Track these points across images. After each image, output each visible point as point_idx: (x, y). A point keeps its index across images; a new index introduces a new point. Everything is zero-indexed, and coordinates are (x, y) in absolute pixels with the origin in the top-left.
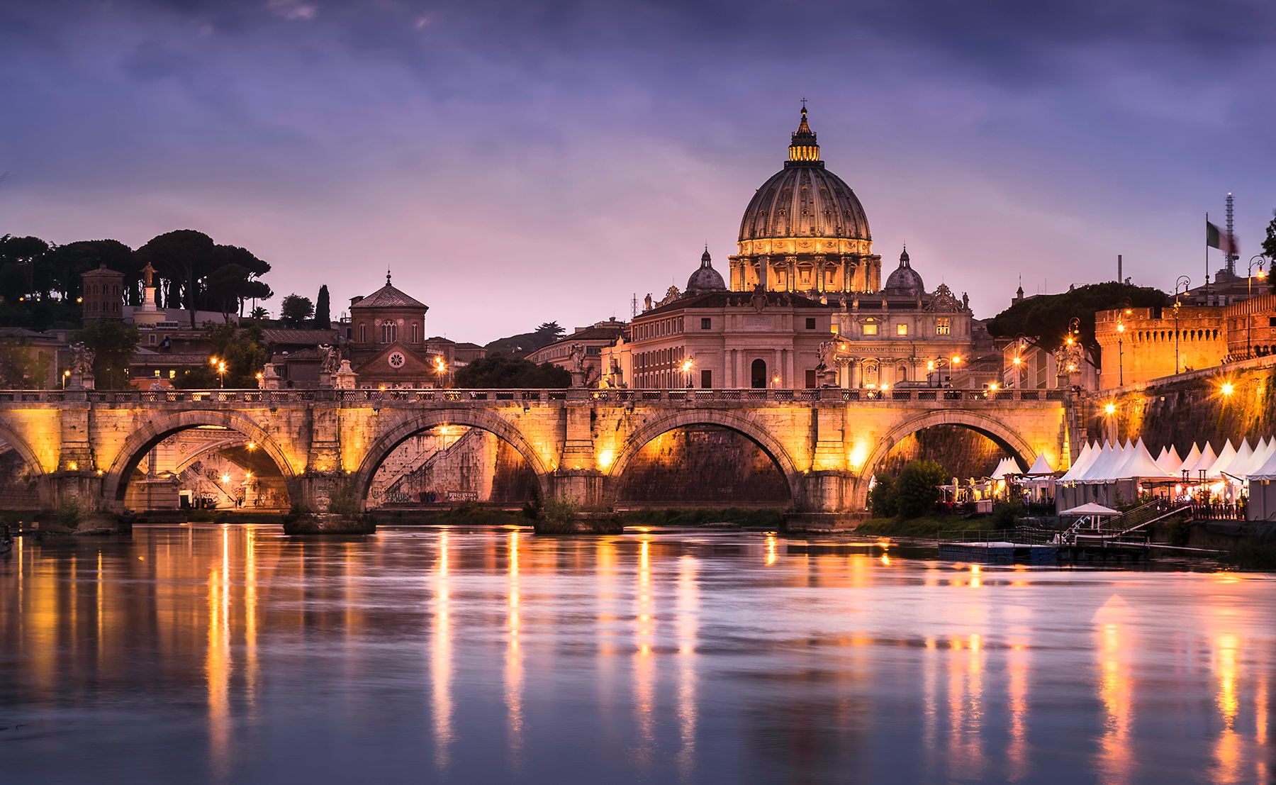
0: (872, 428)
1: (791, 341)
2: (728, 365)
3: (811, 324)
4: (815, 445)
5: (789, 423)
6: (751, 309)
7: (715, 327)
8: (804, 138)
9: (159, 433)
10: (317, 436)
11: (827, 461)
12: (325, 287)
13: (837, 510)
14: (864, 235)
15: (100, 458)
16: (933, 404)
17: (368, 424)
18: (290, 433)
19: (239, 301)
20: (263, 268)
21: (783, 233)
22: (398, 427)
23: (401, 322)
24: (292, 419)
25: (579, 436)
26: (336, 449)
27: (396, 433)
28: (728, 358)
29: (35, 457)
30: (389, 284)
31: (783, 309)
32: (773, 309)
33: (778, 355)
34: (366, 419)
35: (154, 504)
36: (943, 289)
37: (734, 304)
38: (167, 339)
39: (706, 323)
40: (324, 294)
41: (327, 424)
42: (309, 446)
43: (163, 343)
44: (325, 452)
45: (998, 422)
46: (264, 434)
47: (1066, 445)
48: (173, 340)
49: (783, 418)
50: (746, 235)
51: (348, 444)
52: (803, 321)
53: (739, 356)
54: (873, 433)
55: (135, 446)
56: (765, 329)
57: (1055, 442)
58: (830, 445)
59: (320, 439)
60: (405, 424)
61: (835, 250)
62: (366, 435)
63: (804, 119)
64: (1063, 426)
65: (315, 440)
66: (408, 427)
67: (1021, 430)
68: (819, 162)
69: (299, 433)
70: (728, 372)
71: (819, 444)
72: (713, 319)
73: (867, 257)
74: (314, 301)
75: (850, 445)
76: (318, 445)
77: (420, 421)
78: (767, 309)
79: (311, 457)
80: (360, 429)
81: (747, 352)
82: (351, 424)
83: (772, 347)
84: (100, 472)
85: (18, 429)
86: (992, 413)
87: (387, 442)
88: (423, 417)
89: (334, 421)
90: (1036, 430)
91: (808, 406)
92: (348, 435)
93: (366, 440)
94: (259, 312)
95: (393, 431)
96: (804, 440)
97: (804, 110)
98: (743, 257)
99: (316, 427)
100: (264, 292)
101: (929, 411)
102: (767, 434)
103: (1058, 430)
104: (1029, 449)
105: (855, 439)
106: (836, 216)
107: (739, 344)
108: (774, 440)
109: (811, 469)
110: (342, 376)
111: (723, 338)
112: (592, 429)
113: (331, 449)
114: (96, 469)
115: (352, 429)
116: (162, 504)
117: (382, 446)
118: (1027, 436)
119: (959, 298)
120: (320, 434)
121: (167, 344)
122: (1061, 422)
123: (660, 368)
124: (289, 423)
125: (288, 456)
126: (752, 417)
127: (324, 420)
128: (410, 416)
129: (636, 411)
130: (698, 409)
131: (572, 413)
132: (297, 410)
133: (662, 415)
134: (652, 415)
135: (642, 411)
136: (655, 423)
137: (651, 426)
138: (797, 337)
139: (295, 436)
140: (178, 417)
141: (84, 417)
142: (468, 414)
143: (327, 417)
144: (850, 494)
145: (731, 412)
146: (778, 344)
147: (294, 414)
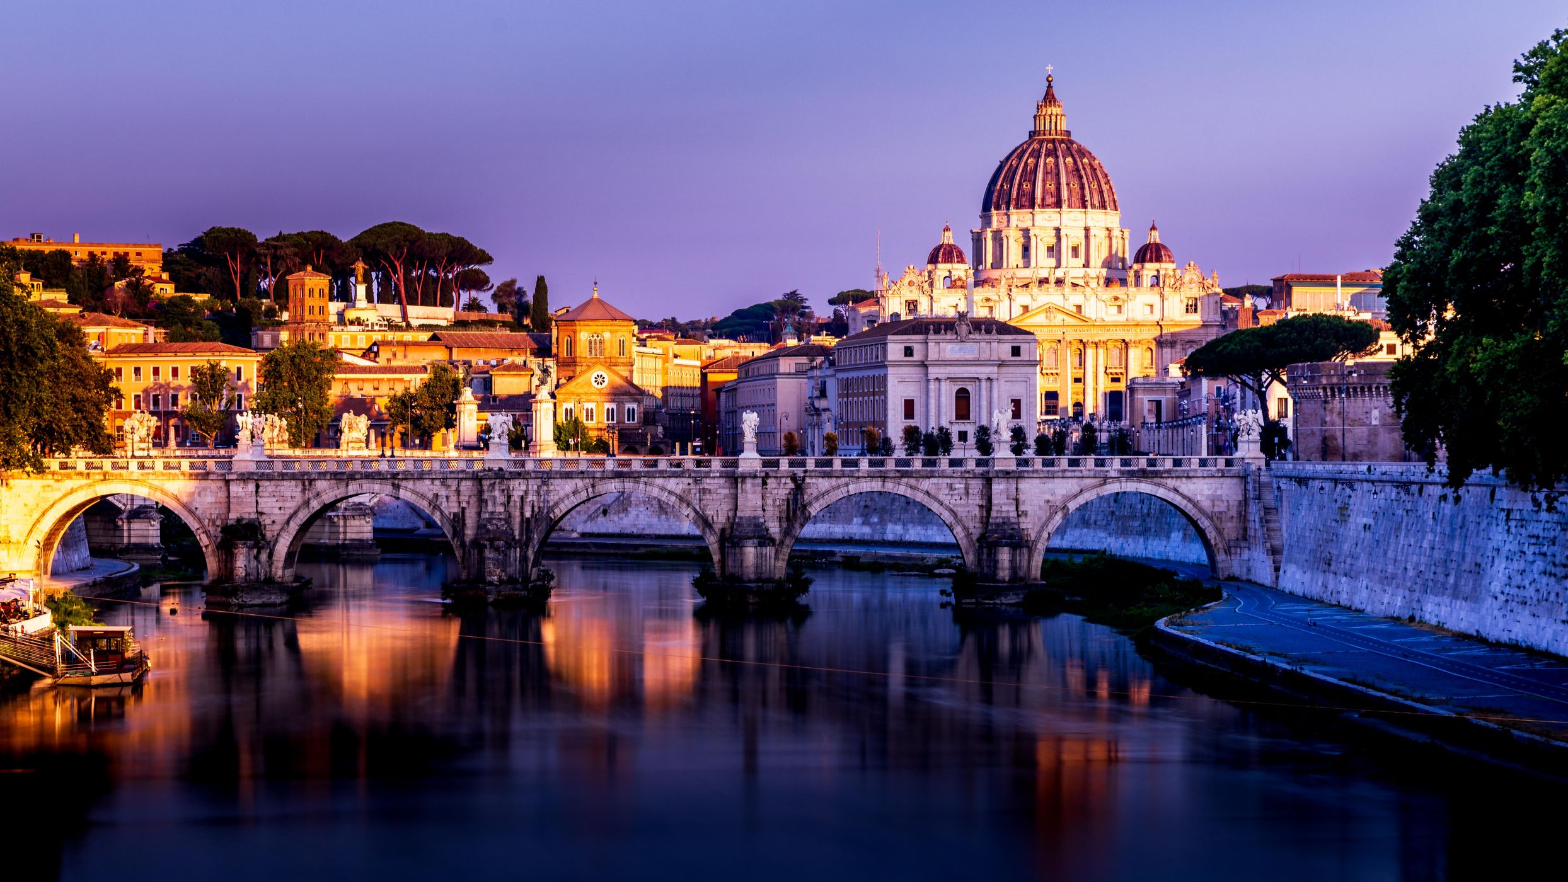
0: (1047, 497)
1: (996, 369)
2: (932, 394)
3: (1016, 351)
5: (962, 491)
6: (954, 336)
7: (917, 356)
9: (328, 502)
10: (487, 506)
12: (542, 278)
13: (1010, 580)
17: (538, 492)
18: (459, 501)
20: (483, 257)
21: (1027, 206)
22: (568, 496)
23: (607, 335)
24: (462, 488)
25: (750, 505)
26: (505, 518)
27: (566, 502)
28: (933, 386)
30: (593, 294)
31: (987, 337)
32: (977, 336)
33: (984, 384)
34: (535, 488)
37: (937, 332)
38: (375, 344)
39: (909, 351)
40: (541, 286)
41: (497, 493)
42: (479, 515)
43: (370, 348)
44: (494, 522)
48: (382, 345)
49: (956, 486)
51: (518, 513)
52: (1008, 348)
53: (943, 383)
55: (303, 516)
56: (970, 356)
59: (490, 509)
60: (574, 493)
61: (1081, 224)
62: (536, 503)
63: (1050, 87)
65: (483, 510)
66: (578, 496)
68: (1068, 133)
69: (468, 503)
70: (932, 401)
72: (916, 347)
73: (1115, 230)
76: (487, 515)
77: (590, 490)
78: (971, 336)
79: (480, 527)
80: (529, 499)
81: (952, 379)
82: (521, 493)
83: (976, 376)
86: (1169, 480)
87: (557, 511)
88: (593, 486)
89: (503, 490)
90: (1215, 499)
92: (518, 503)
93: (536, 509)
94: (473, 306)
95: (561, 500)
96: (978, 508)
97: (1050, 79)
98: (986, 231)
99: (486, 496)
100: (479, 282)
101: (1106, 478)
102: (940, 503)
104: (1207, 517)
105: (1029, 508)
106: (1083, 189)
107: (942, 373)
108: (948, 508)
111: (926, 366)
112: (763, 499)
113: (500, 519)
115: (522, 498)
117: (552, 516)
118: (1206, 505)
120: (490, 503)
121: (375, 349)
123: (863, 395)
126: (925, 484)
127: (493, 490)
128: (580, 483)
129: (808, 480)
130: (871, 476)
131: (743, 482)
132: (466, 479)
133: (834, 481)
134: (824, 484)
135: (814, 480)
136: (828, 492)
137: (823, 495)
138: (1001, 364)
139: (464, 505)
140: (347, 485)
141: (251, 487)
142: (638, 482)
143: (497, 487)
144: (1025, 563)
145: (905, 480)
146: (983, 371)
147: (463, 483)
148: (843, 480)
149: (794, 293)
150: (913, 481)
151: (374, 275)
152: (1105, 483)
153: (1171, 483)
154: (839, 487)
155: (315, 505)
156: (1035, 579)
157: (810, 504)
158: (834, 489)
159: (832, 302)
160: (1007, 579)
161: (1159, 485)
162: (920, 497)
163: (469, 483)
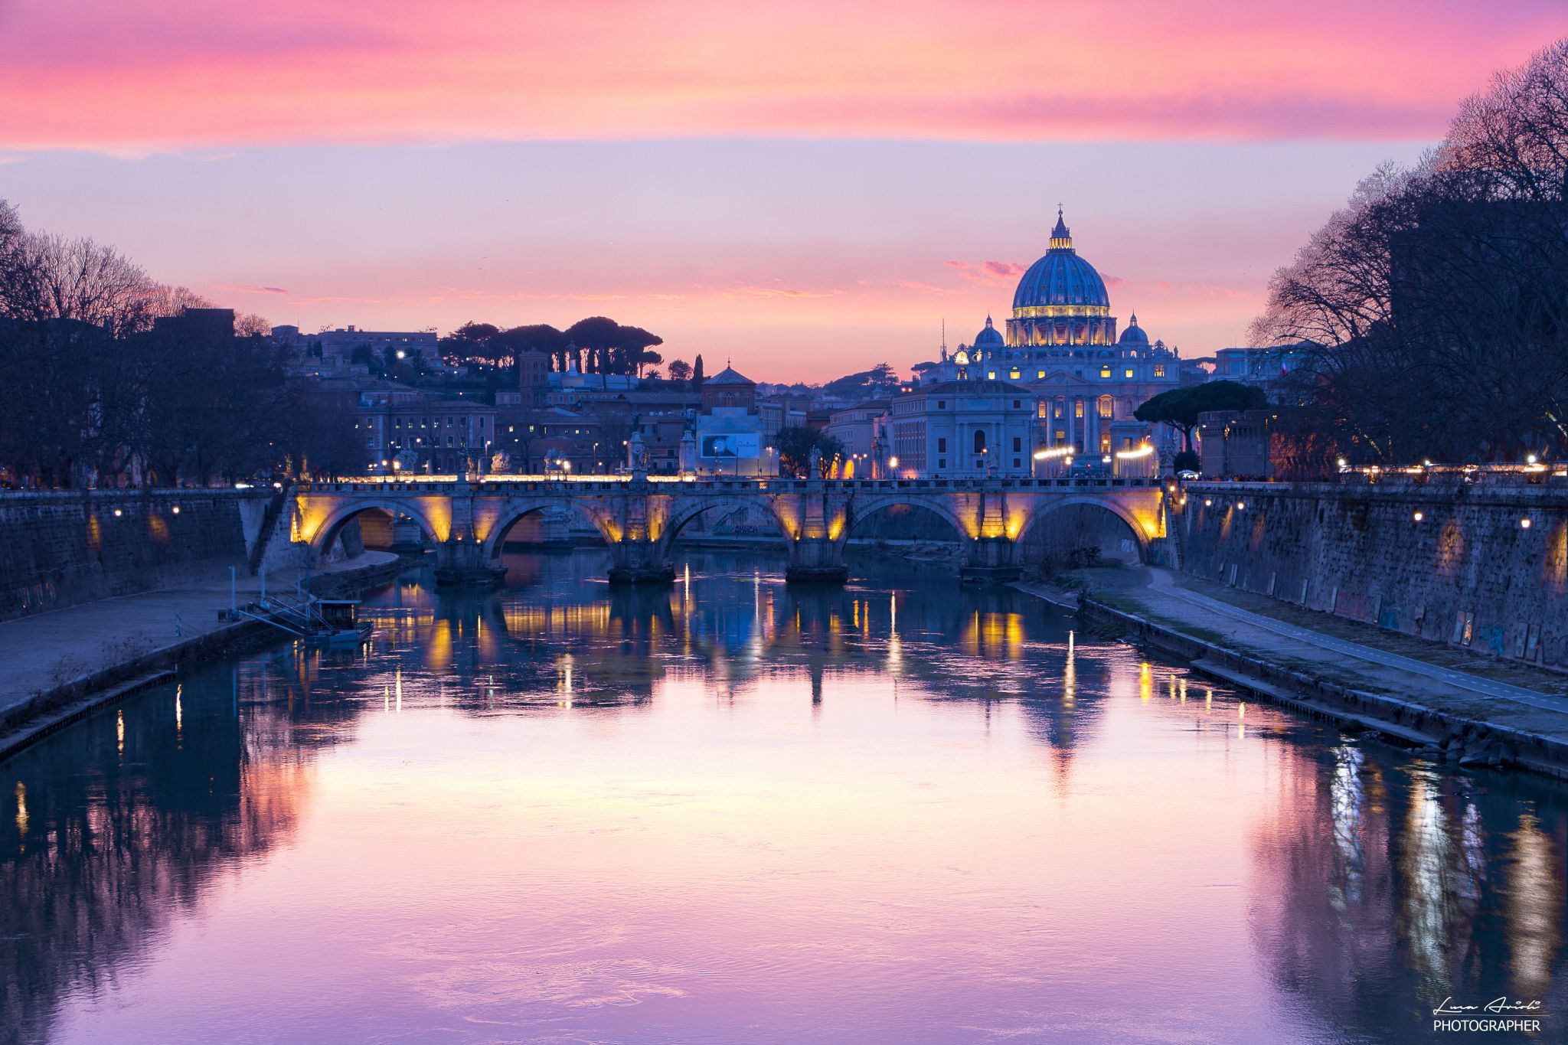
0: (1023, 507)
1: (1003, 417)
2: (957, 434)
3: (1017, 404)
4: (982, 521)
5: (964, 504)
6: (973, 394)
7: (947, 409)
8: (1061, 232)
9: (521, 512)
10: (631, 515)
11: (992, 531)
12: (700, 356)
13: (997, 567)
14: (1104, 302)
15: (479, 531)
16: (1068, 489)
17: (666, 505)
18: (612, 512)
19: (638, 365)
20: (657, 341)
21: (1045, 302)
22: (688, 509)
23: (737, 395)
24: (614, 503)
25: (815, 514)
26: (644, 524)
27: (687, 512)
28: (958, 429)
29: (433, 530)
30: (729, 368)
31: (998, 395)
32: (990, 394)
33: (994, 428)
34: (665, 502)
35: (552, 536)
36: (1159, 343)
37: (961, 391)
38: (580, 401)
39: (942, 405)
40: (699, 361)
41: (638, 506)
42: (626, 520)
43: (576, 405)
44: (636, 526)
45: (1115, 502)
46: (594, 514)
47: (1164, 518)
48: (585, 402)
49: (961, 500)
50: (1018, 304)
51: (653, 520)
52: (1011, 402)
53: (966, 428)
54: (1024, 511)
55: (505, 522)
56: (984, 408)
57: (1156, 516)
58: (993, 520)
59: (633, 517)
60: (693, 506)
61: (1083, 314)
62: (665, 513)
63: (1061, 219)
64: (1161, 505)
65: (629, 518)
66: (695, 508)
67: (1131, 507)
68: (1071, 249)
69: (619, 513)
70: (958, 440)
71: (985, 519)
72: (947, 402)
73: (1106, 318)
74: (692, 365)
75: (1008, 519)
76: (631, 522)
77: (703, 504)
78: (985, 394)
79: (626, 531)
80: (660, 510)
81: (971, 424)
82: (655, 506)
83: (989, 422)
84: (479, 541)
85: (422, 511)
86: (1110, 495)
87: (680, 518)
88: (705, 501)
89: (642, 504)
90: (1142, 508)
91: (978, 492)
92: (653, 513)
93: (665, 517)
94: (653, 375)
95: (683, 511)
96: (975, 516)
97: (1060, 212)
98: (1016, 320)
99: (630, 508)
100: (655, 359)
101: (1065, 494)
102: (949, 512)
103: (1158, 508)
104: (1137, 521)
105: (1011, 515)
106: (1083, 290)
107: (965, 420)
108: (954, 516)
109: (979, 536)
110: (686, 442)
111: (954, 415)
112: (824, 509)
113: (640, 524)
114: (476, 538)
115: (656, 510)
116: (556, 536)
117: (676, 522)
118: (1136, 512)
119: (1171, 350)
120: (633, 513)
121: (579, 405)
122: (1159, 501)
123: (911, 435)
124: (611, 505)
125: (611, 529)
126: (938, 499)
127: (635, 504)
128: (697, 500)
129: (856, 496)
130: (900, 494)
131: (810, 497)
132: (617, 496)
133: (875, 498)
134: (867, 499)
135: (860, 496)
136: (869, 505)
137: (866, 507)
138: (1007, 414)
139: (615, 514)
140: (534, 501)
141: (468, 502)
142: (737, 498)
143: (638, 502)
144: (1008, 553)
145: (923, 496)
146: (994, 419)
147: (615, 499)
148: (879, 497)
149: (884, 365)
150: (929, 497)
151: (582, 352)
152: (1064, 498)
153: (1111, 496)
154: (877, 501)
155: (513, 515)
156: (1015, 565)
157: (858, 513)
158: (874, 502)
159: (913, 369)
160: (995, 565)
161: (1102, 498)
162: (934, 508)
163: (619, 499)
